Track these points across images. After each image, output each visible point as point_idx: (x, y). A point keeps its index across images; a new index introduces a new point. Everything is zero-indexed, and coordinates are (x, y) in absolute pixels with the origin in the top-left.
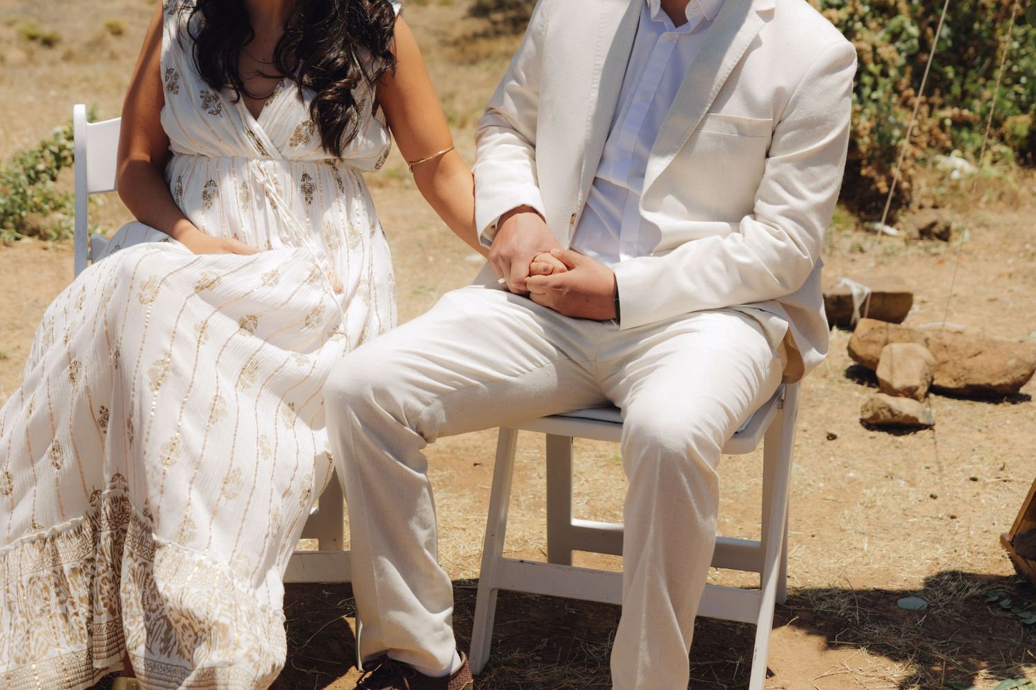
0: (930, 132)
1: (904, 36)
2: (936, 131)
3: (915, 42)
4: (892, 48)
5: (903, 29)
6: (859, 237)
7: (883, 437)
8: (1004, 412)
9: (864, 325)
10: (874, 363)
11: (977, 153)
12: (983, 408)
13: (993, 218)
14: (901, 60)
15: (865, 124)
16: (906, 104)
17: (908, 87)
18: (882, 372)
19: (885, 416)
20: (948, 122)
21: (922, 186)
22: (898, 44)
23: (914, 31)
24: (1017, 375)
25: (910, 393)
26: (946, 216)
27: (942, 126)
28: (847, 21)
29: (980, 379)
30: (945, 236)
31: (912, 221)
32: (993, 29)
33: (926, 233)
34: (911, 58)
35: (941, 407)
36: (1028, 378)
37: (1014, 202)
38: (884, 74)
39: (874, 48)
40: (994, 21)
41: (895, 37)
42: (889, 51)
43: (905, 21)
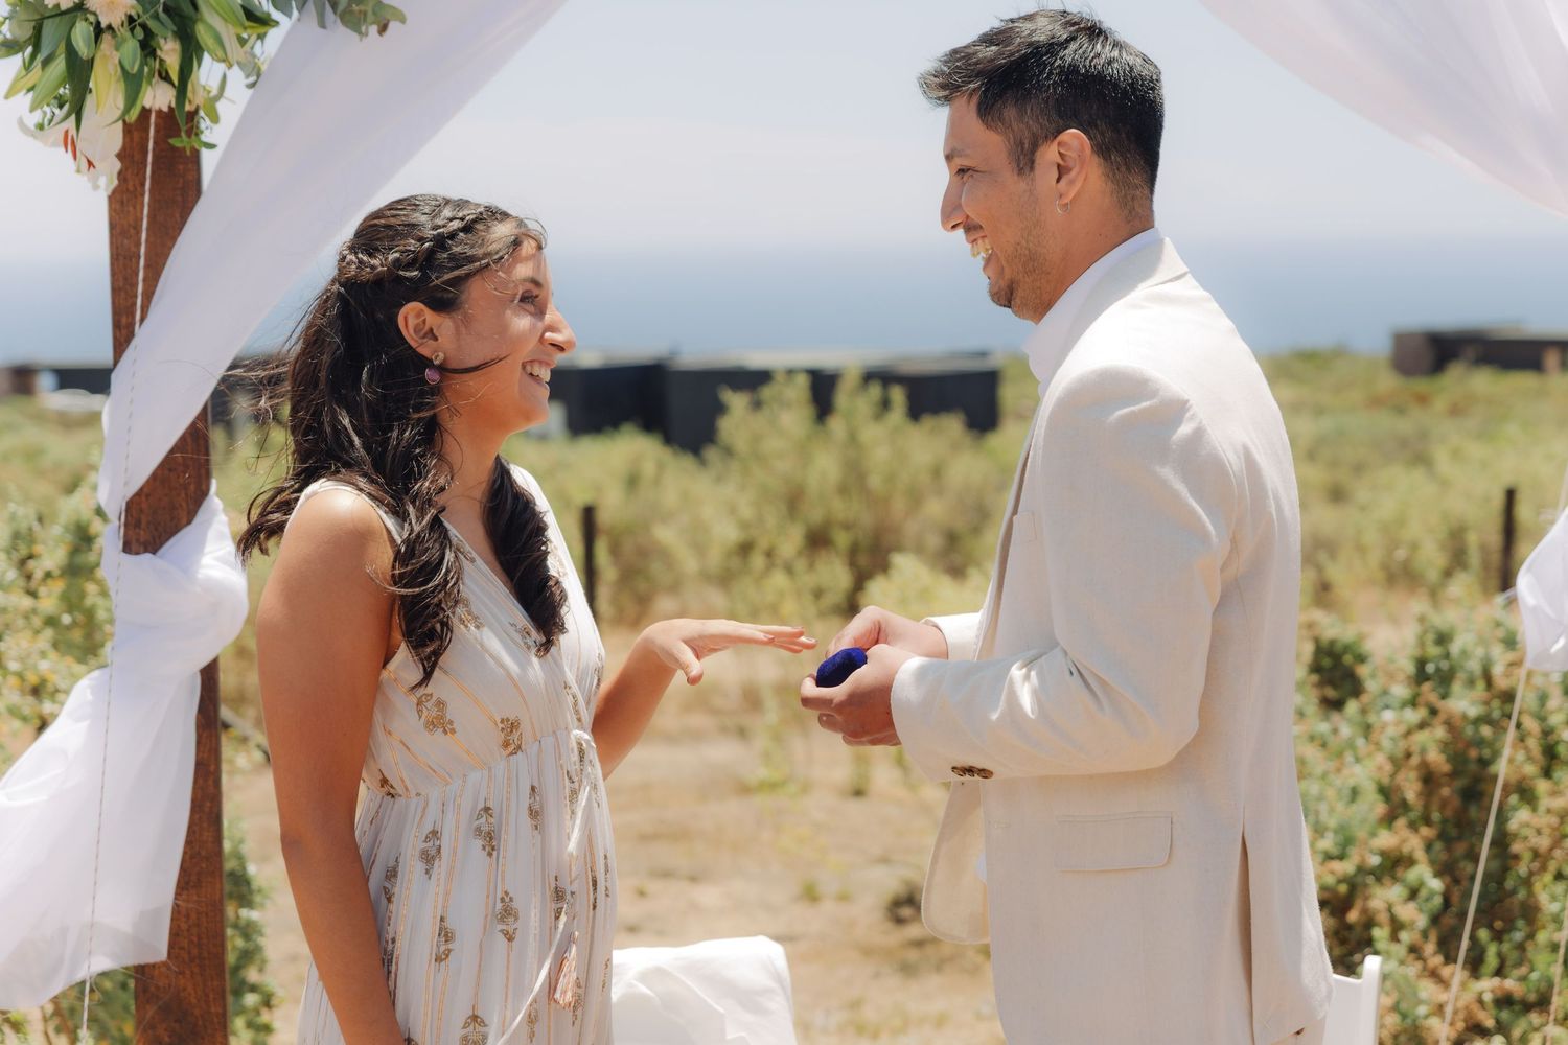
0: (1467, 1008)
1: (1423, 893)
2: (1475, 1008)
3: (1438, 901)
4: (1412, 906)
5: (1422, 884)
14: (1422, 921)
16: (1434, 975)
17: (1435, 953)
20: (1488, 997)
22: (1419, 900)
23: (1436, 885)
27: (1480, 1002)
28: (1355, 875)
32: (1527, 882)
34: (1435, 920)
39: (1389, 909)
40: (1531, 874)
41: (1413, 894)
42: (1408, 912)
43: (1423, 873)
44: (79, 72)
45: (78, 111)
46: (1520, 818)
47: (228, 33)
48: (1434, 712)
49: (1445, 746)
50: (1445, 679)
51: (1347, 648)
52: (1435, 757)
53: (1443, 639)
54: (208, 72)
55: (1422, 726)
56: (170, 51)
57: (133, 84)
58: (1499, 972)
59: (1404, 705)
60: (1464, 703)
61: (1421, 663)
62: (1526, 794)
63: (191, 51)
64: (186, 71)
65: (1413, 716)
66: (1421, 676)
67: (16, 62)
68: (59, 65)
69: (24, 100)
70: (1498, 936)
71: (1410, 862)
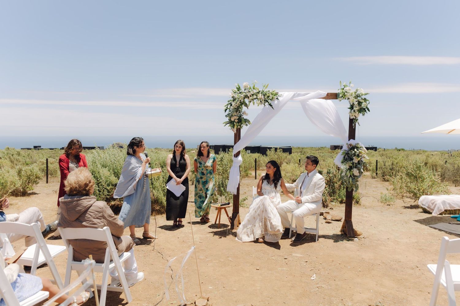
0: (330, 200)
6: (324, 209)
7: (327, 223)
8: (339, 222)
9: (324, 214)
10: (326, 217)
11: (336, 202)
12: (337, 222)
13: (337, 208)
15: (324, 198)
18: (327, 218)
19: (327, 222)
21: (330, 205)
23: (328, 189)
24: (341, 219)
25: (330, 220)
26: (332, 207)
29: (337, 219)
30: (332, 209)
31: (329, 208)
33: (330, 209)
35: (333, 221)
36: (342, 219)
37: (340, 207)
38: (325, 193)
41: (326, 190)
42: (326, 191)
43: (327, 188)
44: (234, 125)
45: (234, 127)
46: (335, 185)
47: (244, 123)
48: (329, 176)
49: (329, 178)
50: (330, 173)
51: (321, 171)
52: (328, 179)
53: (330, 170)
54: (242, 125)
55: (327, 177)
56: (240, 124)
57: (237, 126)
58: (334, 196)
59: (326, 175)
60: (331, 175)
61: (328, 172)
62: (336, 183)
63: (241, 124)
64: (241, 125)
65: (327, 176)
66: (328, 173)
67: (229, 124)
68: (233, 125)
69: (230, 127)
70: (333, 194)
71: (326, 188)
